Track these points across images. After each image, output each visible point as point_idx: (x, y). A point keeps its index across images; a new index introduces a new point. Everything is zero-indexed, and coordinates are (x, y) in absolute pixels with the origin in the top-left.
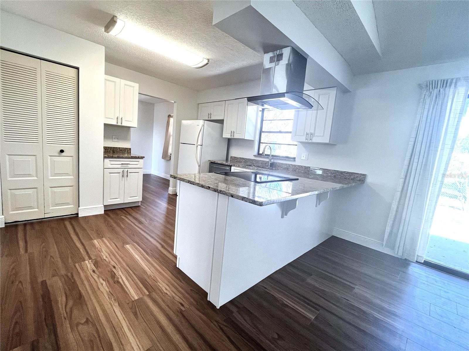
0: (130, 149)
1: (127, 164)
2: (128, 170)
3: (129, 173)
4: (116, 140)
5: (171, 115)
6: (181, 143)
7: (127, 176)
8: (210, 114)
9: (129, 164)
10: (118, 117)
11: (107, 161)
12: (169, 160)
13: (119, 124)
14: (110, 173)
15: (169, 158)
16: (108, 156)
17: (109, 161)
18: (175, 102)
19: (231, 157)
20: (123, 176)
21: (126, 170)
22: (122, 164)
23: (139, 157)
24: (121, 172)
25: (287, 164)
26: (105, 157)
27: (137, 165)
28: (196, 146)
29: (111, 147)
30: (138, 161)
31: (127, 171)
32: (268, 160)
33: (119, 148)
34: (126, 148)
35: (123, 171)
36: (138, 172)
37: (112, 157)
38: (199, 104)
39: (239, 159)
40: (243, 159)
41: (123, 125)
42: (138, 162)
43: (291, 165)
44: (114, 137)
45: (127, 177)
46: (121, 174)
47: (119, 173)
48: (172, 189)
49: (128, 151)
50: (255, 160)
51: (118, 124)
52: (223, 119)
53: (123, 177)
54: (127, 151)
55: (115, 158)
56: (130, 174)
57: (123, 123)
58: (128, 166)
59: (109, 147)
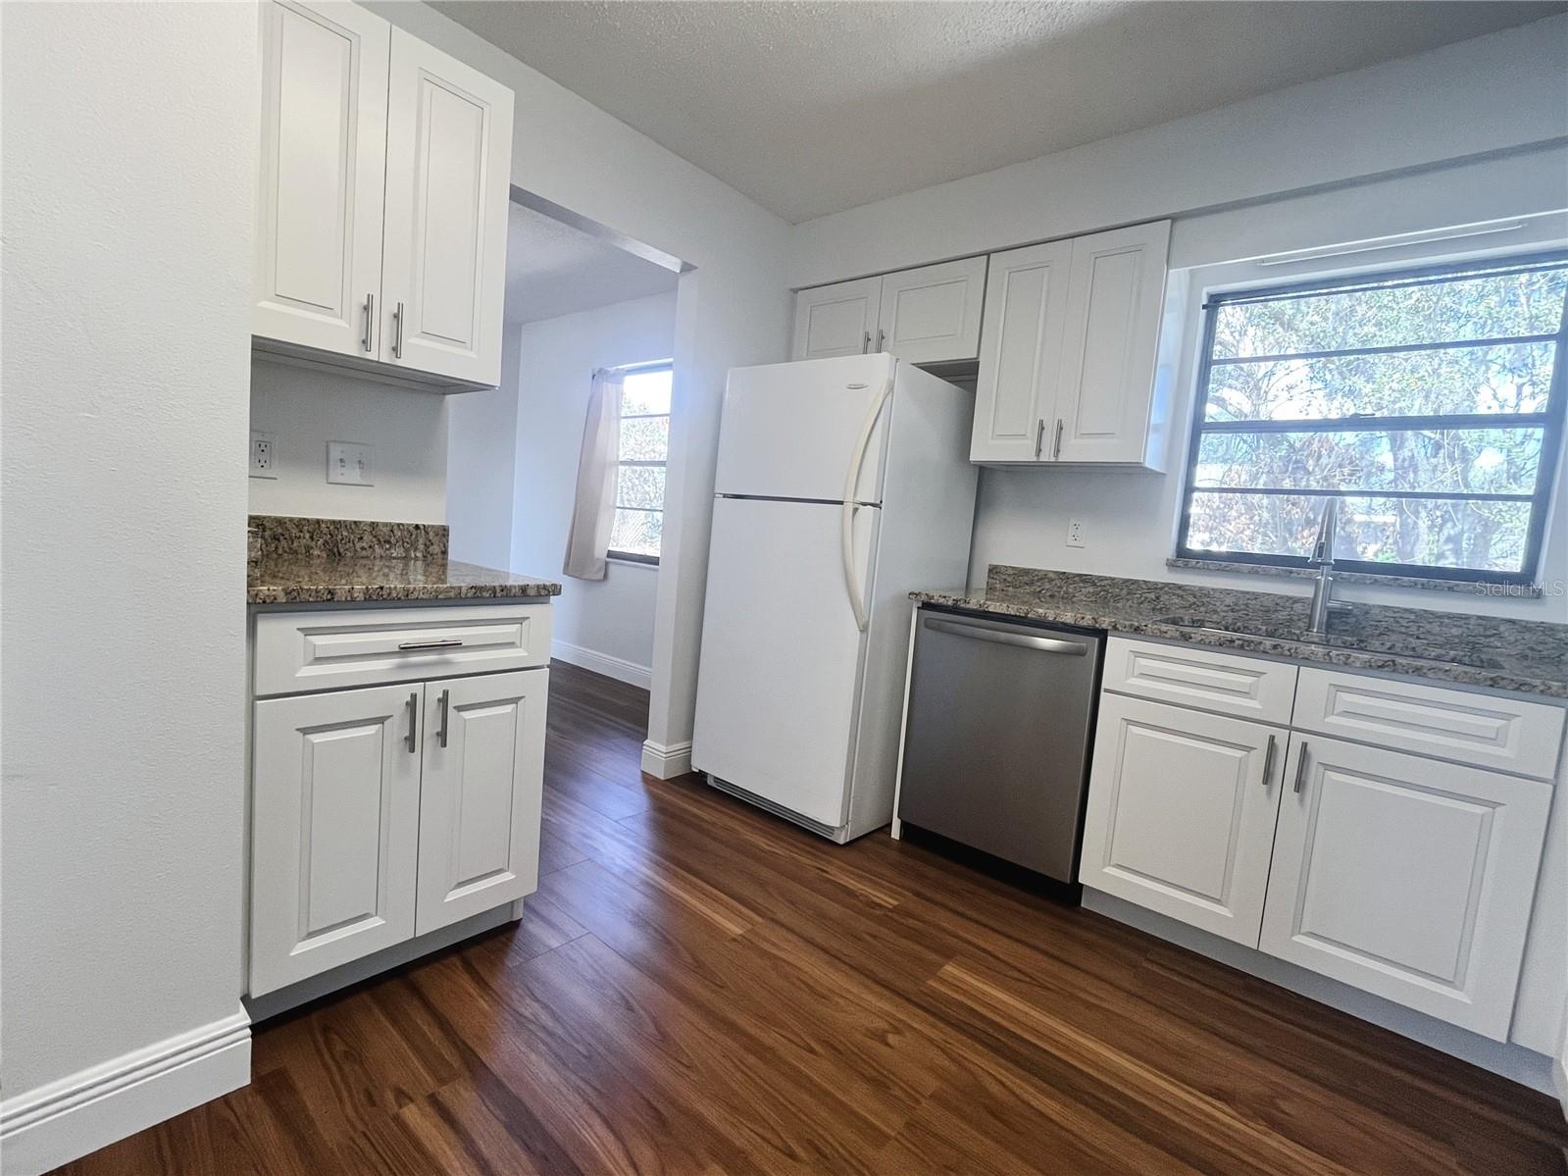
0: (443, 532)
1: (444, 647)
2: (446, 693)
3: (451, 712)
4: (354, 475)
5: (606, 372)
6: (725, 496)
7: (442, 736)
8: (874, 336)
9: (456, 646)
10: (370, 298)
11: (280, 632)
12: (600, 581)
13: (379, 353)
14: (305, 731)
15: (600, 569)
16: (287, 593)
17: (300, 635)
18: (687, 268)
19: (994, 570)
20: (410, 740)
21: (435, 690)
22: (406, 650)
23: (524, 589)
24: (399, 711)
25: (1467, 618)
26: (259, 607)
27: (511, 645)
28: (849, 507)
29: (318, 522)
30: (520, 621)
31: (444, 701)
32: (1306, 591)
33: (374, 525)
34: (417, 527)
35: (412, 704)
36: (515, 700)
37: (329, 602)
38: (795, 291)
39: (1051, 580)
40: (1085, 579)
41: (406, 361)
42: (514, 628)
43: (1512, 622)
44: (336, 452)
45: (444, 744)
46: (397, 728)
47: (381, 720)
48: (663, 748)
49: (428, 544)
50: (1180, 587)
51: (372, 356)
52: (975, 356)
53: (412, 750)
54: (421, 547)
55: (351, 604)
56: (463, 714)
57: (404, 350)
58: (447, 663)
59: (300, 523)
